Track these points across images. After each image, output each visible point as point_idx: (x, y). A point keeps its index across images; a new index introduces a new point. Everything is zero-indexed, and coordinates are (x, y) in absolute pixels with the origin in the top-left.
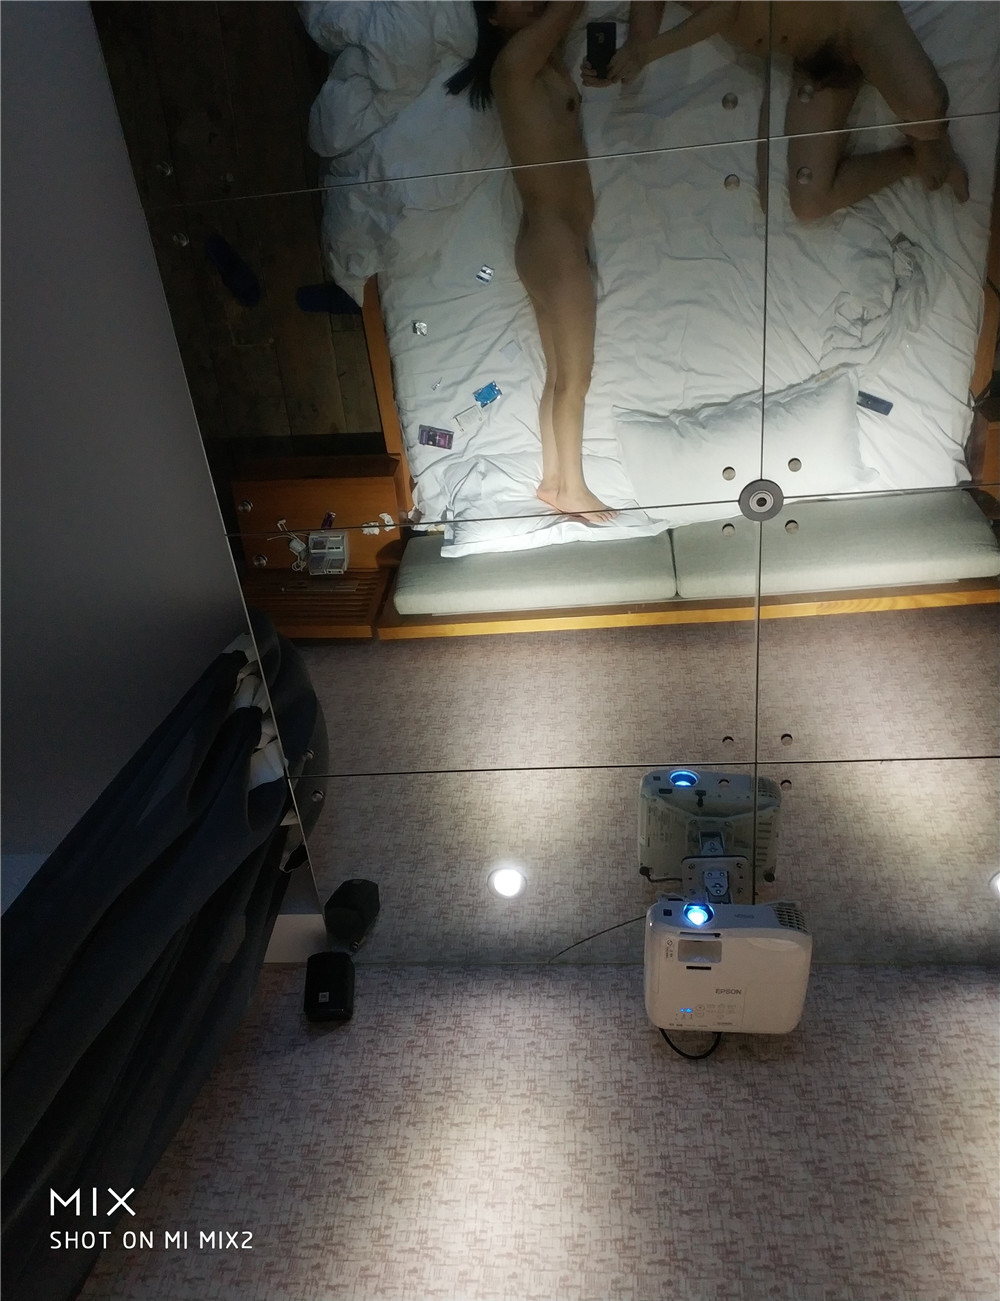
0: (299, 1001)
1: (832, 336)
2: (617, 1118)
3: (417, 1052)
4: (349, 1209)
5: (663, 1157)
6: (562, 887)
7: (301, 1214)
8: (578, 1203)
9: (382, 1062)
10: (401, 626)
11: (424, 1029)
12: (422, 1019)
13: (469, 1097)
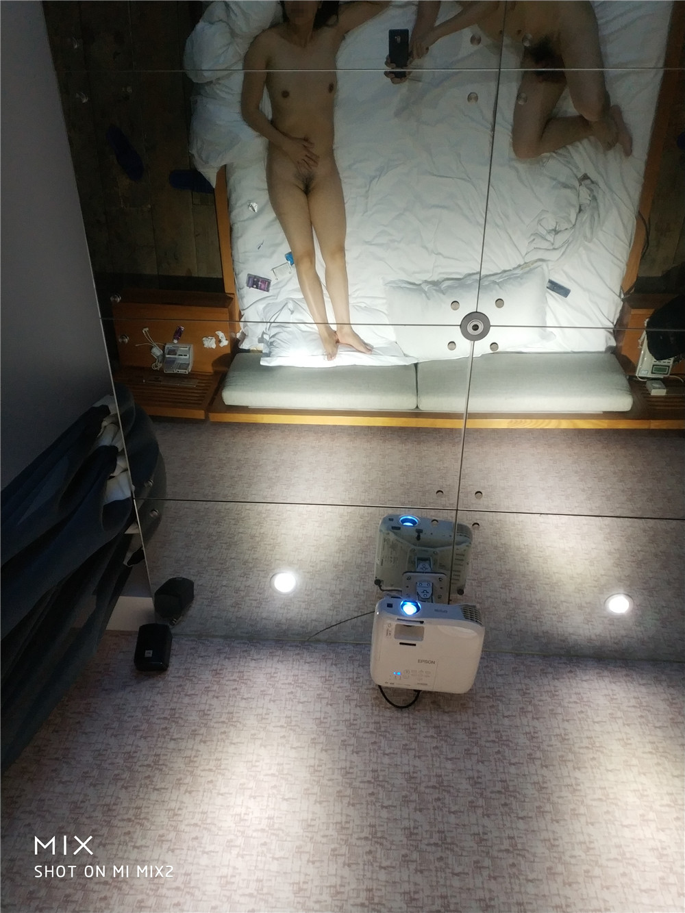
0: (132, 656)
1: (534, 240)
2: (344, 744)
3: (211, 694)
4: (154, 796)
5: (373, 771)
6: (321, 592)
7: (120, 798)
8: (313, 798)
9: (186, 700)
10: (226, 412)
11: (217, 679)
12: (216, 673)
13: (244, 726)
